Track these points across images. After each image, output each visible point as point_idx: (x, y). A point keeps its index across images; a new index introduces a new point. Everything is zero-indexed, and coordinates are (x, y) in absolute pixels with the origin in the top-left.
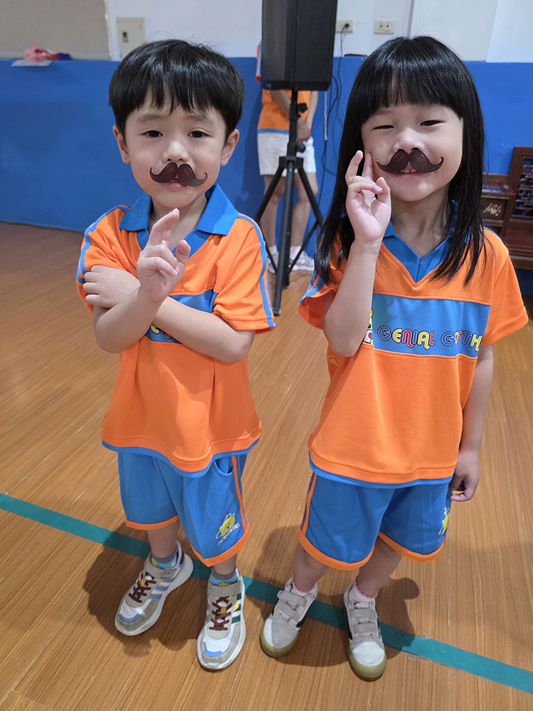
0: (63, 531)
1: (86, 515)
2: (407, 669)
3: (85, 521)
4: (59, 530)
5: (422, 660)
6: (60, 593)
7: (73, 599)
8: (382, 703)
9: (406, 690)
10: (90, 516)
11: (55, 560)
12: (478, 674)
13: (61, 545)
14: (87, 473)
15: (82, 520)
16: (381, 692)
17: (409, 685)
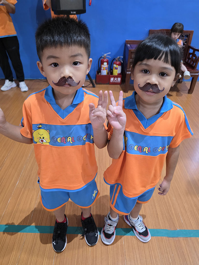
0: (33, 233)
1: (39, 222)
2: (177, 244)
3: (40, 225)
4: (31, 233)
5: (180, 238)
6: (45, 262)
7: (51, 262)
8: (174, 259)
9: (179, 251)
10: (41, 223)
11: (36, 247)
12: (197, 237)
13: (35, 240)
14: (31, 203)
15: (38, 225)
16: (172, 255)
17: (179, 249)
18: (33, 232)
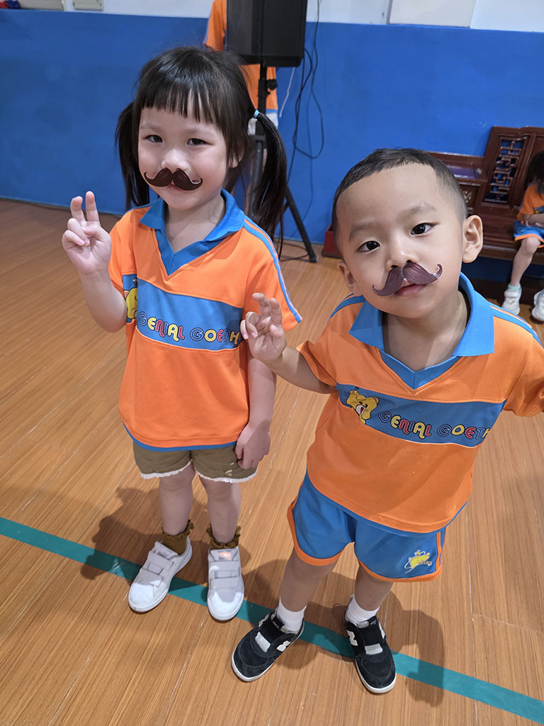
0: (11, 539)
1: (35, 521)
2: (341, 672)
3: (35, 528)
4: (7, 538)
7: (19, 610)
8: (314, 705)
9: (338, 693)
10: (39, 522)
14: (38, 477)
15: (31, 526)
16: (314, 694)
18: (14, 538)
